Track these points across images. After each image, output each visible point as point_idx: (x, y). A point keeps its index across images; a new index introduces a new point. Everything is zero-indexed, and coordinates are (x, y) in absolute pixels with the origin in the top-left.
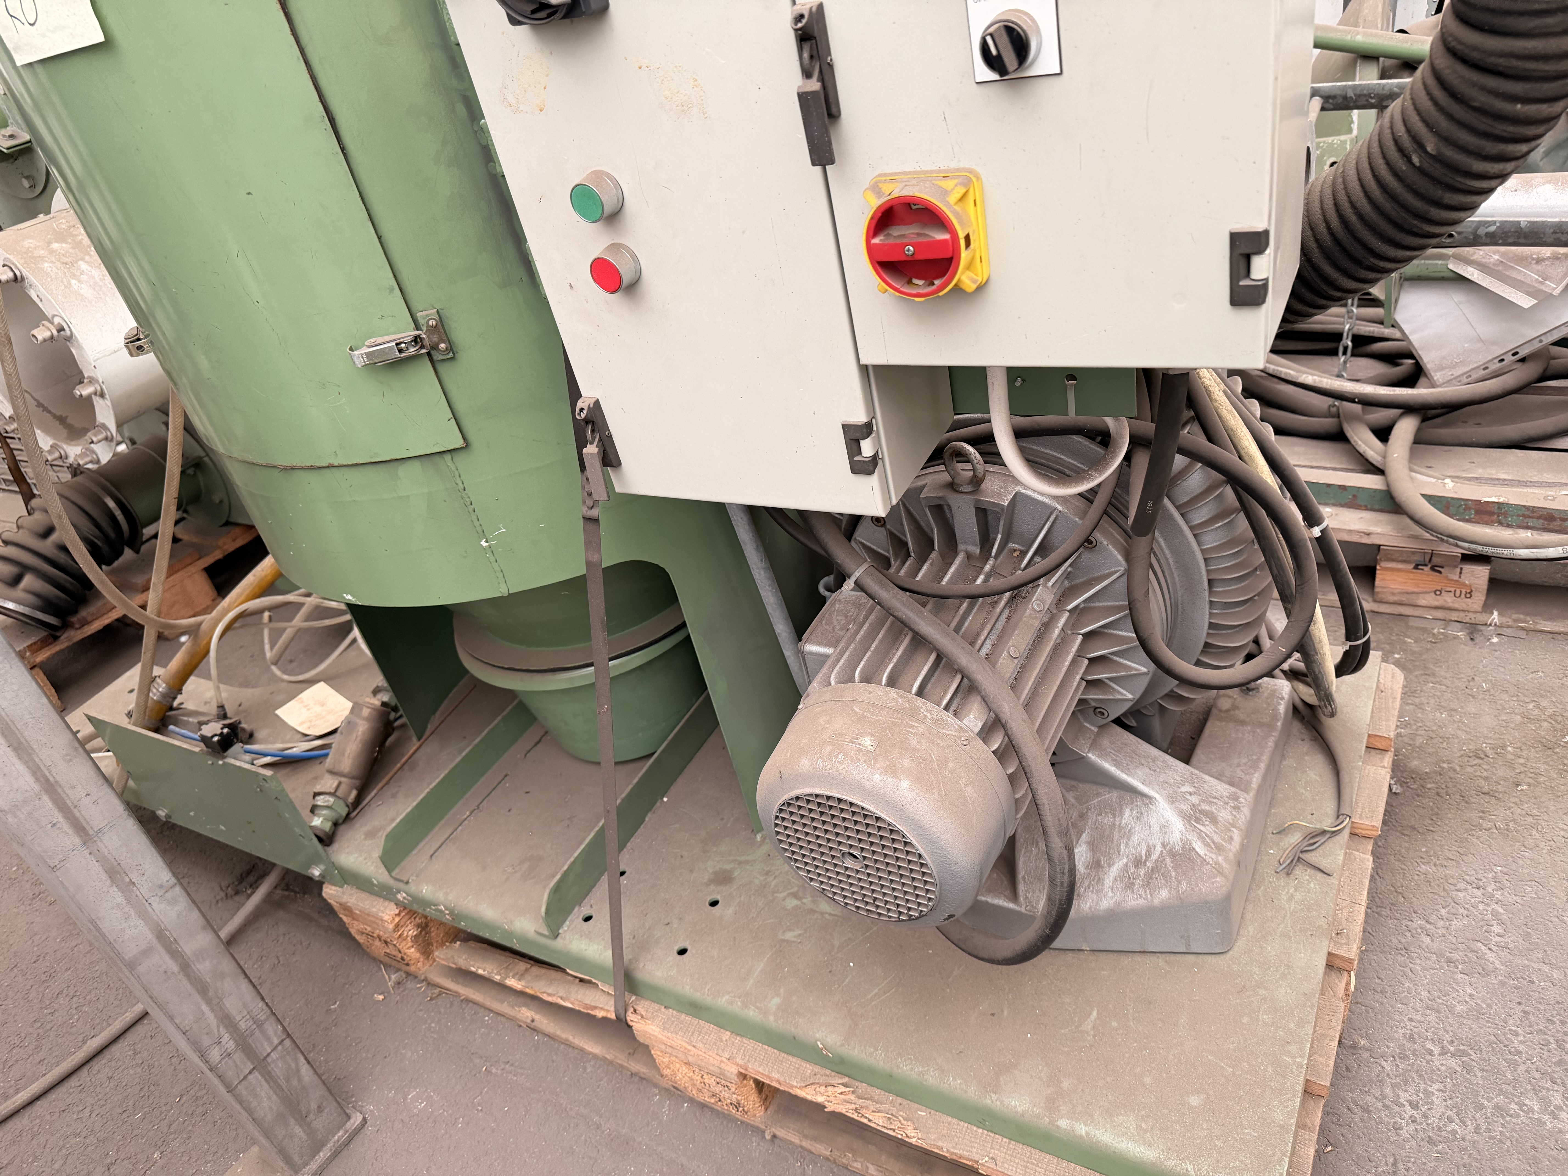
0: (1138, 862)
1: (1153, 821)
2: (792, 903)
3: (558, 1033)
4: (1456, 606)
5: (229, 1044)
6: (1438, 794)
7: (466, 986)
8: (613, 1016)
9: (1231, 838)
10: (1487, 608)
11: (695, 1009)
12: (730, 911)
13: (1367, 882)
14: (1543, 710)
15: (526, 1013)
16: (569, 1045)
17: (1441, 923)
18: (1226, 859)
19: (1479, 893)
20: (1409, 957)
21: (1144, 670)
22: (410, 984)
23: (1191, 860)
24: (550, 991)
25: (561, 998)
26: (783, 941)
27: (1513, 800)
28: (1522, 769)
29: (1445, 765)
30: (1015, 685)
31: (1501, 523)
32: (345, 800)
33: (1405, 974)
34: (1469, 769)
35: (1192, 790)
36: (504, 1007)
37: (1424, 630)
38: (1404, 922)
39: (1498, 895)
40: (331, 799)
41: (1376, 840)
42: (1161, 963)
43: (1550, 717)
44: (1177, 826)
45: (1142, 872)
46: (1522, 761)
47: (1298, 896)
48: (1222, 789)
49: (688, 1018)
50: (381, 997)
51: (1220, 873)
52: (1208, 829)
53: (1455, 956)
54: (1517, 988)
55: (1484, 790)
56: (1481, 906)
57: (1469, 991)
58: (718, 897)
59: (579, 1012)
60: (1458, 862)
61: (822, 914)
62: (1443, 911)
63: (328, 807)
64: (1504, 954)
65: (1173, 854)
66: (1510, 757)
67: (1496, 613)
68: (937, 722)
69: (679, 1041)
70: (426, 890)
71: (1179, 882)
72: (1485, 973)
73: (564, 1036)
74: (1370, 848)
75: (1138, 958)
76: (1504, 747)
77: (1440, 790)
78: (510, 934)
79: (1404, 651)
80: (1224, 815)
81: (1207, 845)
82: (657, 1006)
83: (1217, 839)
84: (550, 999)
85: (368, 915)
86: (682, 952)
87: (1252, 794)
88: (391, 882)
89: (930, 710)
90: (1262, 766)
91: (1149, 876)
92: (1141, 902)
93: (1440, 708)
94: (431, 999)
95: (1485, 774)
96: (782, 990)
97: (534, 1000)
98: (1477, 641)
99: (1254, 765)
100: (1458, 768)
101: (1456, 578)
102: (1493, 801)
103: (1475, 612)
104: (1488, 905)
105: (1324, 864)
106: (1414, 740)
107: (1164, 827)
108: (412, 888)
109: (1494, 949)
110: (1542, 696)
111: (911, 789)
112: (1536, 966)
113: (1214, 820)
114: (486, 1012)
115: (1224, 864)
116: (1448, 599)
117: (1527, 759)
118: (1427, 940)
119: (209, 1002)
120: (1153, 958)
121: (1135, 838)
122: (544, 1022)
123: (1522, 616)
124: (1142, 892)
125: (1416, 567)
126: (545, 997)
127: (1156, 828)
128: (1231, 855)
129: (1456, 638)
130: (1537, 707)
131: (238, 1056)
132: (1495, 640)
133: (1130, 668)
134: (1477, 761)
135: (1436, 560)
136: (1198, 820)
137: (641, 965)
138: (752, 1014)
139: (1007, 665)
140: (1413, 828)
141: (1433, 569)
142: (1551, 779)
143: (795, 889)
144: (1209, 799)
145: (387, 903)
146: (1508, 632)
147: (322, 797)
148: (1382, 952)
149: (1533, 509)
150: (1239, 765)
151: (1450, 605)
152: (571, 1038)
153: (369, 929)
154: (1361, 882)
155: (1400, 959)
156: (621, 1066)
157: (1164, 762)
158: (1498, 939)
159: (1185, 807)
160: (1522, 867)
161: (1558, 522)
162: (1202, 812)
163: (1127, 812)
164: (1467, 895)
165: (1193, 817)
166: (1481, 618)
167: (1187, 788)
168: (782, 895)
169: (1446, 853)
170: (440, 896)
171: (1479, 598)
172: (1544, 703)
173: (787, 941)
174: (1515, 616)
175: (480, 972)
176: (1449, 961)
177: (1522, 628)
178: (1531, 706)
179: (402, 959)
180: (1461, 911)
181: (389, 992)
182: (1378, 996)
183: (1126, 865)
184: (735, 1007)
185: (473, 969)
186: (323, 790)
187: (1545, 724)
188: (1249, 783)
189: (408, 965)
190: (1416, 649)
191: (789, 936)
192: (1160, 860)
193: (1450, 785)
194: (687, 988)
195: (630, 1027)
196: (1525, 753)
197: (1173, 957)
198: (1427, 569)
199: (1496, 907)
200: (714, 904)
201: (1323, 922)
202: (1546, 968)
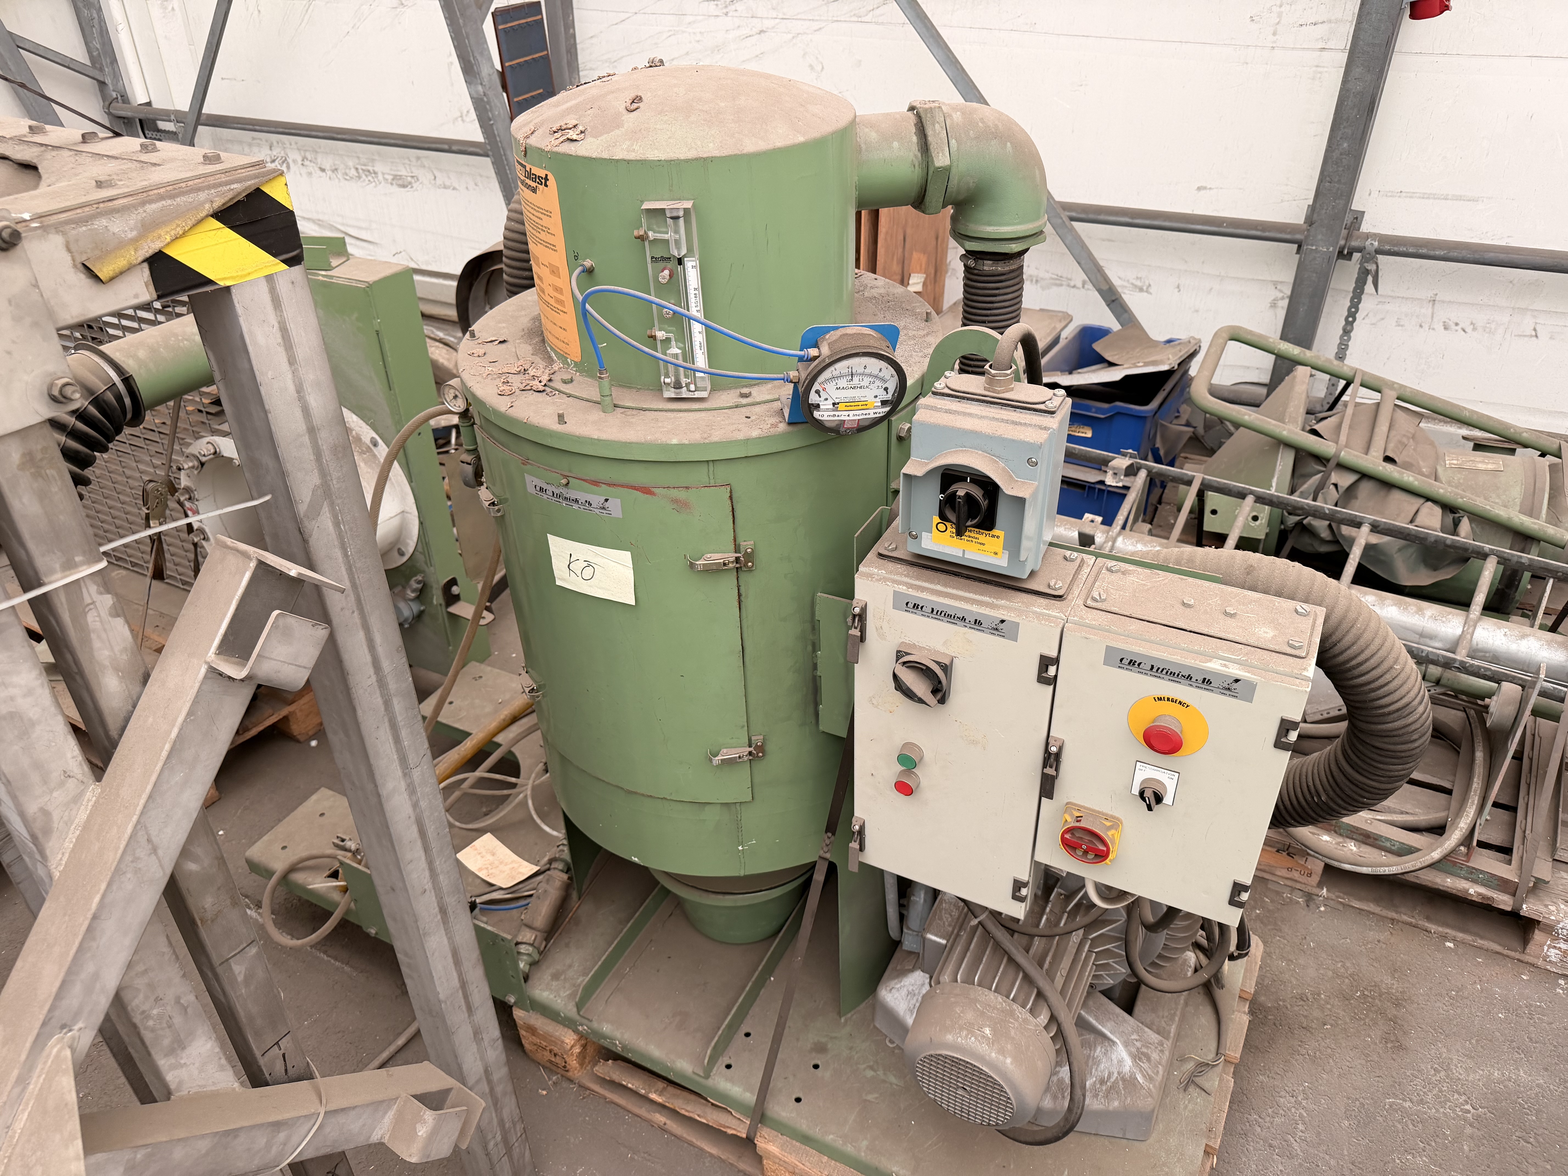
0: (1102, 1082)
1: (1114, 1057)
2: (870, 1073)
3: (685, 1135)
4: (1300, 880)
5: (499, 1138)
6: (1275, 1024)
7: (612, 1092)
8: (744, 1136)
9: (1158, 1072)
10: (1320, 885)
11: (806, 1140)
12: (828, 1074)
13: (1229, 1097)
14: (1347, 969)
15: (660, 1118)
16: (691, 1144)
17: (1268, 1119)
18: (1154, 1086)
19: (1293, 1100)
20: (1247, 1140)
21: (1124, 971)
22: (565, 1084)
23: (1134, 1085)
24: (689, 1109)
25: (699, 1116)
26: (866, 1100)
27: (1321, 1035)
28: (1329, 1013)
29: (1281, 1003)
30: (1063, 992)
31: (1336, 832)
32: (538, 949)
33: (1243, 1152)
34: (1296, 1008)
35: (1137, 1038)
36: (643, 1111)
37: (1278, 893)
38: (1246, 1115)
39: (1304, 1103)
40: (531, 949)
41: (1237, 1066)
42: (1107, 1143)
43: (1350, 975)
44: (1128, 1062)
45: (1104, 1088)
46: (1329, 1006)
47: (1190, 1107)
48: (1154, 1037)
49: (798, 1144)
50: (544, 1093)
51: (1151, 1096)
52: (1145, 1065)
53: (1274, 1143)
54: (1309, 1169)
55: (1304, 1025)
56: (1293, 1110)
57: (1281, 1168)
58: (819, 1063)
59: (712, 1127)
60: (1282, 1077)
61: (891, 1084)
62: (1270, 1110)
63: (528, 954)
64: (1303, 1145)
65: (1123, 1079)
66: (1323, 1002)
67: (1325, 890)
68: (1025, 1021)
69: (792, 1159)
70: (606, 1028)
71: (1126, 1098)
72: (1291, 1157)
73: (689, 1138)
74: (1232, 1070)
75: (1093, 1138)
76: (1319, 994)
77: (1276, 1022)
78: (671, 1069)
79: (1263, 908)
80: (1155, 1056)
81: (1144, 1076)
82: (776, 1133)
83: (1150, 1072)
84: (687, 1114)
85: (551, 1036)
86: (798, 1100)
87: (1171, 1041)
88: (578, 1018)
89: (1022, 1013)
90: (1177, 1019)
91: (1108, 1092)
92: (1101, 1107)
93: (1282, 958)
94: (584, 1098)
95: (1305, 1013)
96: (869, 1136)
97: (674, 1113)
98: (1311, 907)
99: (1172, 1019)
100: (1289, 1007)
101: (1303, 863)
102: (1308, 1034)
103: (1312, 886)
104: (1297, 1109)
105: (1207, 1086)
106: (1263, 980)
107: (1121, 1062)
108: (595, 1025)
109: (1298, 1140)
110: (1347, 959)
111: (1012, 1063)
112: (1321, 1155)
113: (1149, 1059)
114: (625, 1113)
115: (1153, 1090)
116: (1296, 875)
117: (1333, 1006)
118: (1259, 1129)
119: (496, 1111)
120: (1102, 1139)
121: (1102, 1066)
122: (673, 1126)
123: (1341, 895)
124: (1103, 1100)
125: (1278, 851)
126: (683, 1112)
127: (1115, 1062)
128: (1157, 1084)
129: (1298, 902)
130: (1343, 966)
131: (501, 1146)
132: (1322, 909)
133: (1117, 969)
134: (1302, 1003)
135: (1291, 850)
136: (1140, 1059)
137: (771, 1106)
138: (849, 1149)
139: (1059, 980)
140: (1257, 1047)
141: (1288, 854)
142: (1346, 1023)
143: (871, 1063)
144: (1147, 1044)
145: (566, 1029)
146: (1332, 903)
147: (524, 946)
148: (1231, 1135)
149: (1357, 828)
150: (1163, 1017)
151: (1296, 878)
152: (694, 1140)
153: (545, 1044)
154: (1226, 1097)
155: (1241, 1140)
156: (731, 1164)
157: (1123, 1017)
158: (1301, 1134)
159: (1133, 1050)
160: (1321, 1085)
161: (1372, 840)
162: (1143, 1053)
163: (1099, 1049)
164: (1286, 1101)
165: (1138, 1056)
166: (1315, 891)
167: (1134, 1037)
168: (862, 1067)
169: (1276, 1068)
170: (618, 1034)
171: (1316, 879)
172: (1348, 964)
173: (869, 1101)
174: (1337, 894)
175: (630, 1085)
176: (1270, 1146)
177: (1341, 902)
178: (1339, 965)
179: (565, 1067)
180: (1281, 1111)
181: (549, 1089)
182: (1226, 1165)
183: (1095, 1082)
184: (839, 1143)
185: (624, 1083)
186: (524, 940)
187: (1347, 980)
188: (1169, 1032)
189: (567, 1071)
190: (1271, 908)
191: (870, 1097)
192: (1116, 1082)
193: (1283, 1018)
194: (803, 1126)
195: (755, 1145)
196: (1331, 1001)
197: (1113, 1140)
198: (1284, 854)
199: (1302, 1111)
200: (816, 1067)
201: (1203, 1126)
202: (1327, 1157)
